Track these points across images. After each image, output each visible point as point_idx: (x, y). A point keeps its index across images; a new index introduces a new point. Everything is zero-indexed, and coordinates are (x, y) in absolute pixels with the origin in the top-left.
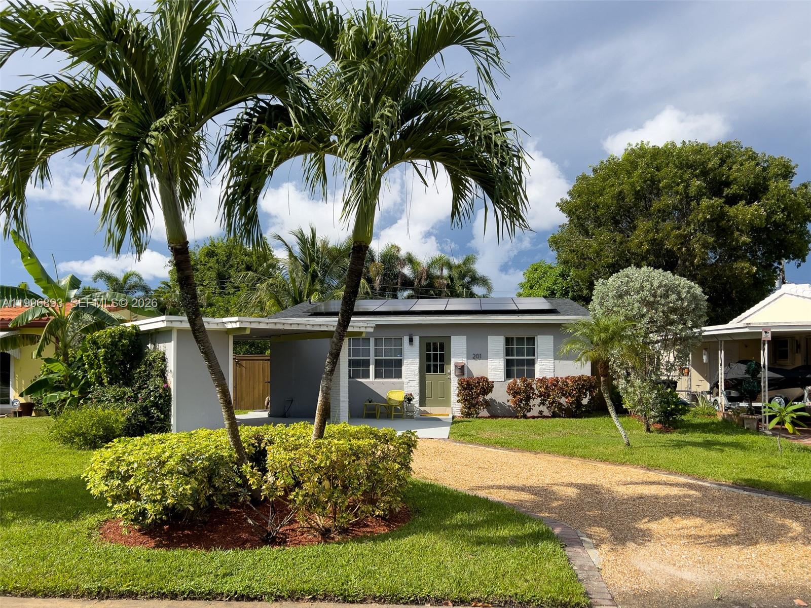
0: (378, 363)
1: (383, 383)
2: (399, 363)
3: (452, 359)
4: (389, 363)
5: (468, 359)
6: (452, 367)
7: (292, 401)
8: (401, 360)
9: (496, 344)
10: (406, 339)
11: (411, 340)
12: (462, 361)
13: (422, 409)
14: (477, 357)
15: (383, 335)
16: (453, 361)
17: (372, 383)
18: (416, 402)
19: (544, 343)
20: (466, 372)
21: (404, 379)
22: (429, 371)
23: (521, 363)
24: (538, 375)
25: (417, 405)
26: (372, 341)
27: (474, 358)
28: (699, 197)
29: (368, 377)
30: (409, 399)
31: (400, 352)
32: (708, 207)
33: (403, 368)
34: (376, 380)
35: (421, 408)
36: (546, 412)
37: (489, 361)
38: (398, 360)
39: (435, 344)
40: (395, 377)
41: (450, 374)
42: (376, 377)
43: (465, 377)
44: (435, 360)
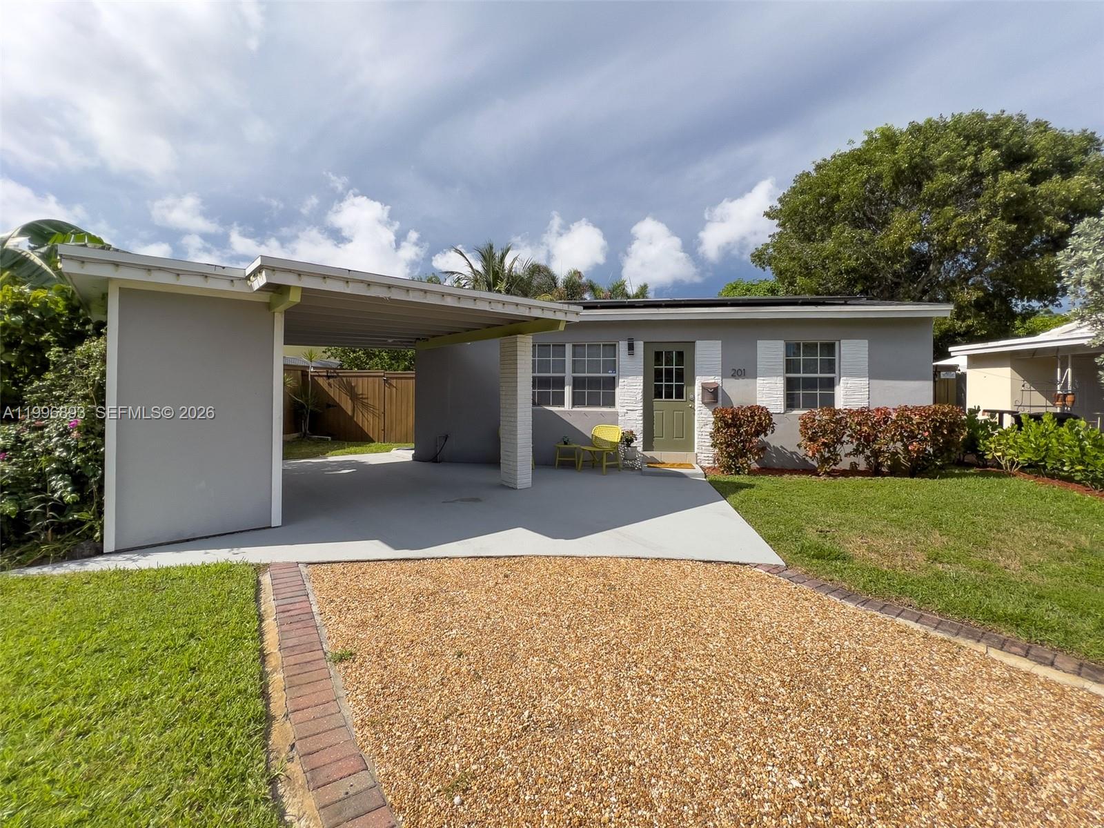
0: (577, 383)
1: (585, 414)
2: (611, 383)
3: (697, 377)
4: (594, 383)
5: (723, 376)
6: (698, 389)
7: (446, 438)
8: (614, 378)
9: (771, 351)
10: (623, 346)
11: (631, 347)
12: (714, 380)
13: (648, 454)
14: (738, 374)
15: (586, 338)
16: (699, 381)
17: (568, 413)
18: (638, 444)
19: (852, 351)
20: (720, 398)
21: (619, 408)
22: (658, 395)
23: (810, 384)
24: (839, 404)
25: (640, 449)
26: (569, 349)
27: (733, 376)
28: (995, 171)
29: (562, 403)
30: (628, 439)
31: (613, 366)
32: (1011, 184)
33: (618, 391)
34: (574, 409)
35: (645, 453)
36: (863, 466)
37: (759, 381)
38: (610, 377)
39: (669, 353)
40: (605, 405)
41: (693, 401)
42: (574, 404)
43: (719, 405)
44: (669, 379)
